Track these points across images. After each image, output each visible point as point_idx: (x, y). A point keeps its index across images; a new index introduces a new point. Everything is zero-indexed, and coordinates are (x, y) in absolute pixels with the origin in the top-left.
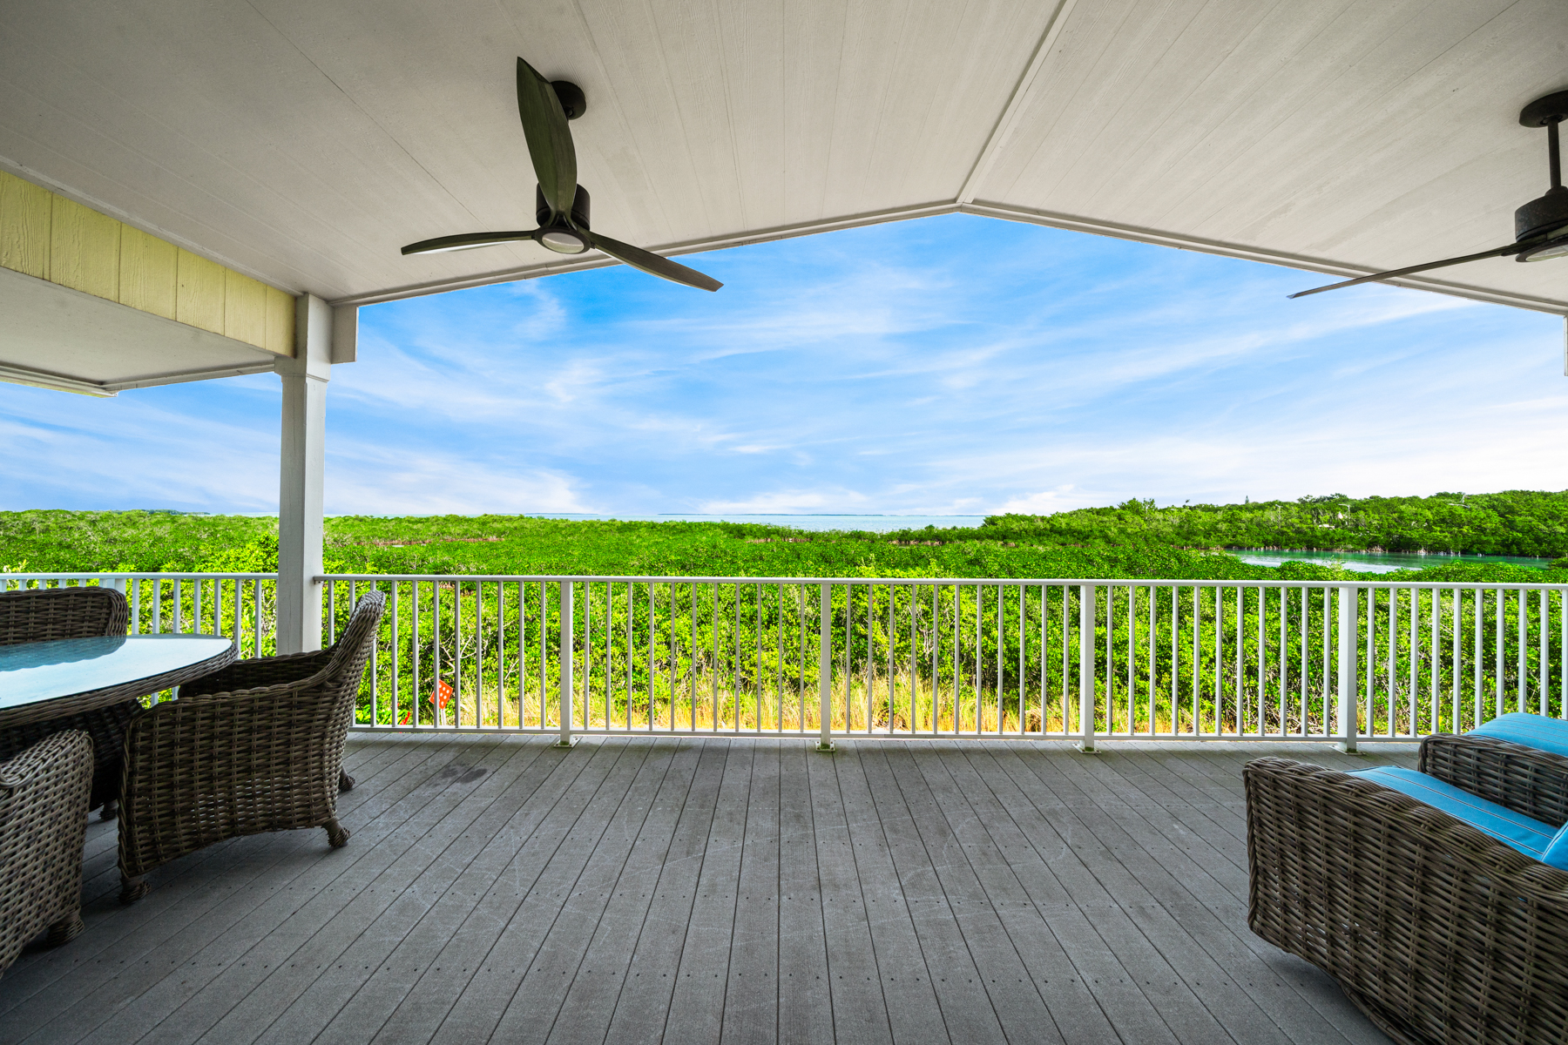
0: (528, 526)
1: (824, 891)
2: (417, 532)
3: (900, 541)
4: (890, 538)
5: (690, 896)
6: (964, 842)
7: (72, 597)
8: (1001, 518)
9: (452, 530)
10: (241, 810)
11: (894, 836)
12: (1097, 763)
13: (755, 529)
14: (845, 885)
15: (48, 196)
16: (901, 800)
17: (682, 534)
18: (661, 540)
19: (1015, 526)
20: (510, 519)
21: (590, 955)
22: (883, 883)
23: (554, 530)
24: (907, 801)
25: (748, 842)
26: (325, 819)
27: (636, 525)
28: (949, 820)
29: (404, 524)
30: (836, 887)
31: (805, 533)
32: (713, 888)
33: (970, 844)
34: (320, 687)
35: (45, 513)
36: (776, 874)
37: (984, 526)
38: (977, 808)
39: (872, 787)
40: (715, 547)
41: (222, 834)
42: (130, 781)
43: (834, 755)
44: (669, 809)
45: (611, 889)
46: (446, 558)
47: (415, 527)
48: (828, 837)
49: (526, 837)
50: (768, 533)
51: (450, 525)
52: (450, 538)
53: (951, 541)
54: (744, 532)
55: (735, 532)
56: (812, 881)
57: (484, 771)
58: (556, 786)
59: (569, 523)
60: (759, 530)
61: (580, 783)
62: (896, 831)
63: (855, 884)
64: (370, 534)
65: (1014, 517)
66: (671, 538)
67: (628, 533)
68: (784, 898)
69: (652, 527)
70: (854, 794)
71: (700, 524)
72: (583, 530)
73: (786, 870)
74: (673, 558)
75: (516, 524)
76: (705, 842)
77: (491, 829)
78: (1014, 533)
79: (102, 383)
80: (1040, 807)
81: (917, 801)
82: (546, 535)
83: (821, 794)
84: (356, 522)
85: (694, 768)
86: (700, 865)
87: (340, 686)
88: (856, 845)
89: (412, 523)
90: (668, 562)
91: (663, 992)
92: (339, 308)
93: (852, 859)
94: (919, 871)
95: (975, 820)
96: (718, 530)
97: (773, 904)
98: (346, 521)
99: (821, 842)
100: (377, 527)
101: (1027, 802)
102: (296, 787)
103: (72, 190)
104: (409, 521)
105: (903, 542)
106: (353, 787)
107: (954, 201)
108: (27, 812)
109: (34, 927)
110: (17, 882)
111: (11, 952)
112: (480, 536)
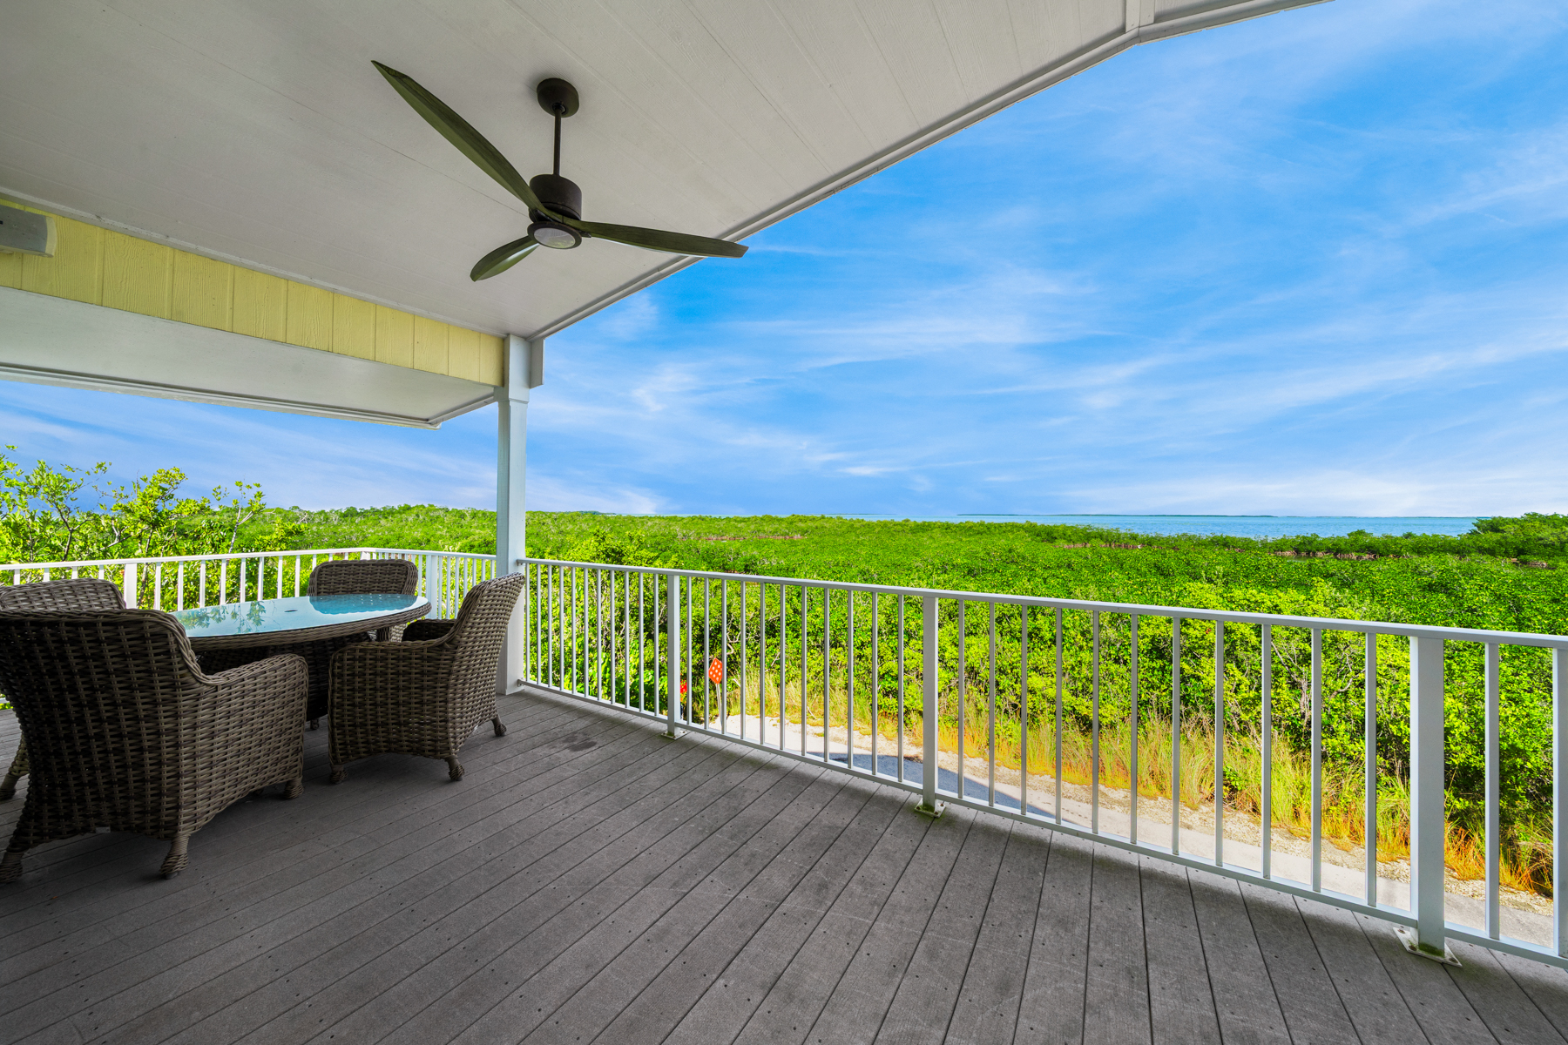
0: (827, 525)
1: (772, 996)
2: (740, 530)
3: (1297, 551)
4: (1277, 548)
5: (637, 932)
6: (1027, 1017)
7: (389, 566)
8: (1514, 521)
9: (766, 528)
10: (394, 733)
11: (924, 963)
12: (1438, 984)
13: (1069, 533)
14: (802, 1001)
15: (331, 295)
16: (978, 914)
17: (979, 536)
18: (952, 541)
19: (1547, 534)
20: (813, 519)
21: (508, 955)
22: (853, 1022)
23: (850, 529)
24: (987, 919)
25: (742, 896)
26: (446, 755)
27: (929, 525)
28: (1032, 971)
29: (732, 523)
30: (790, 998)
31: (1139, 538)
32: (666, 931)
33: (1032, 1025)
34: (441, 646)
35: (534, 513)
36: (737, 948)
37: (1473, 533)
38: (1095, 972)
39: (951, 881)
40: (1010, 551)
41: (405, 748)
42: (332, 695)
43: (936, 821)
44: (700, 829)
45: (580, 894)
46: (755, 553)
47: (739, 525)
48: (835, 927)
49: (567, 815)
50: (1086, 536)
51: (764, 524)
52: (763, 535)
53: (1398, 555)
54: (1055, 535)
55: (1044, 536)
56: (769, 976)
57: (594, 744)
58: (630, 775)
59: (864, 523)
60: (1075, 533)
61: (652, 777)
62: (932, 954)
63: (816, 1005)
64: (707, 531)
65: (1545, 520)
66: (964, 539)
67: (921, 534)
68: (721, 982)
69: (947, 528)
70: (918, 881)
71: (1000, 526)
72: (877, 530)
73: (752, 949)
74: (959, 561)
75: (817, 524)
76: (701, 878)
77: (551, 799)
78: (1546, 546)
79: (427, 420)
80: (1226, 1016)
81: (1001, 924)
82: (842, 535)
83: (875, 868)
84: (700, 521)
85: (761, 792)
86: (674, 902)
87: (456, 648)
88: (864, 951)
89: (738, 522)
90: (954, 565)
91: (523, 1027)
92: (533, 343)
93: (842, 970)
94: (918, 1028)
95: (1076, 990)
96: (1022, 532)
97: (704, 983)
98: (693, 520)
99: (822, 930)
100: (713, 525)
101: (1205, 996)
102: (428, 724)
103: (341, 288)
104: (735, 521)
105: (1304, 554)
106: (506, 733)
107: (1122, 30)
108: (236, 703)
109: (254, 782)
110: (233, 749)
111: (231, 794)
112: (788, 534)
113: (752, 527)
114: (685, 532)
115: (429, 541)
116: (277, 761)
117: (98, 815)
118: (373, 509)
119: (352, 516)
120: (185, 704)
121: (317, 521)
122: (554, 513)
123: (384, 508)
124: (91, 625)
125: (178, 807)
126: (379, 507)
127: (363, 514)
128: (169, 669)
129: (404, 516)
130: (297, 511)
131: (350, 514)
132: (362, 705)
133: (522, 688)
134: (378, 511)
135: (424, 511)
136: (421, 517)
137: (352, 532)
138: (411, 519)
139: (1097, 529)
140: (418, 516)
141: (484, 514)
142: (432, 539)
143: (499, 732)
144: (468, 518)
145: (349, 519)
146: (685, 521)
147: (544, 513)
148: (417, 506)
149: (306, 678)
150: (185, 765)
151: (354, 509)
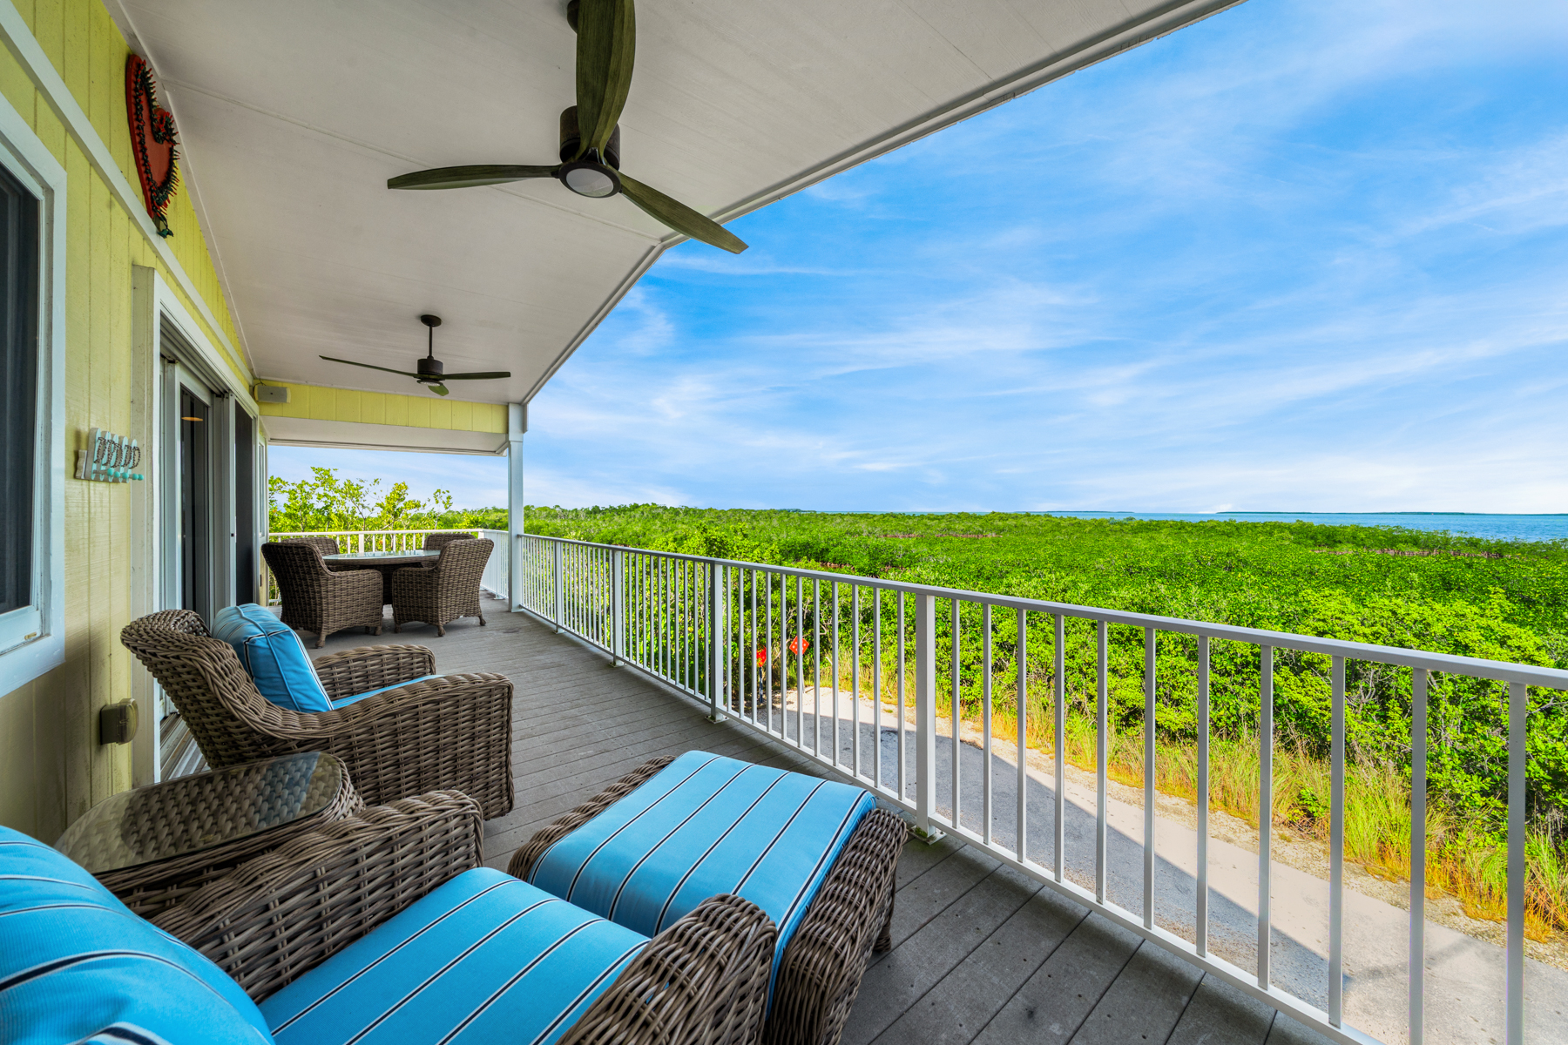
0: (1028, 524)
9: (957, 526)
10: (417, 611)
13: (1366, 535)
17: (1220, 537)
31: (1485, 544)
46: (924, 550)
47: (930, 523)
50: (1391, 540)
52: (954, 533)
54: (1341, 537)
55: (1319, 538)
60: (1374, 536)
64: (894, 528)
82: (1043, 534)
100: (902, 523)
102: (430, 608)
108: (344, 585)
109: (357, 622)
110: (344, 605)
111: (345, 624)
112: (982, 533)
113: (943, 525)
114: (870, 529)
115: (645, 534)
116: (367, 616)
117: (299, 622)
118: (611, 507)
119: (595, 513)
120: (323, 582)
121: (570, 517)
122: (753, 511)
123: (619, 507)
124: (291, 548)
125: (322, 623)
126: (616, 506)
127: (603, 512)
128: (314, 567)
129: (633, 513)
130: (557, 509)
131: (596, 511)
132: (405, 597)
133: (523, 610)
134: (615, 509)
135: (648, 509)
136: (645, 515)
137: (591, 527)
138: (637, 516)
139: (1411, 531)
140: (643, 513)
141: (694, 511)
142: (647, 533)
143: (482, 623)
144: (681, 515)
145: (593, 515)
146: (875, 519)
147: (744, 511)
148: (643, 505)
149: (382, 582)
150: (324, 607)
151: (598, 507)
